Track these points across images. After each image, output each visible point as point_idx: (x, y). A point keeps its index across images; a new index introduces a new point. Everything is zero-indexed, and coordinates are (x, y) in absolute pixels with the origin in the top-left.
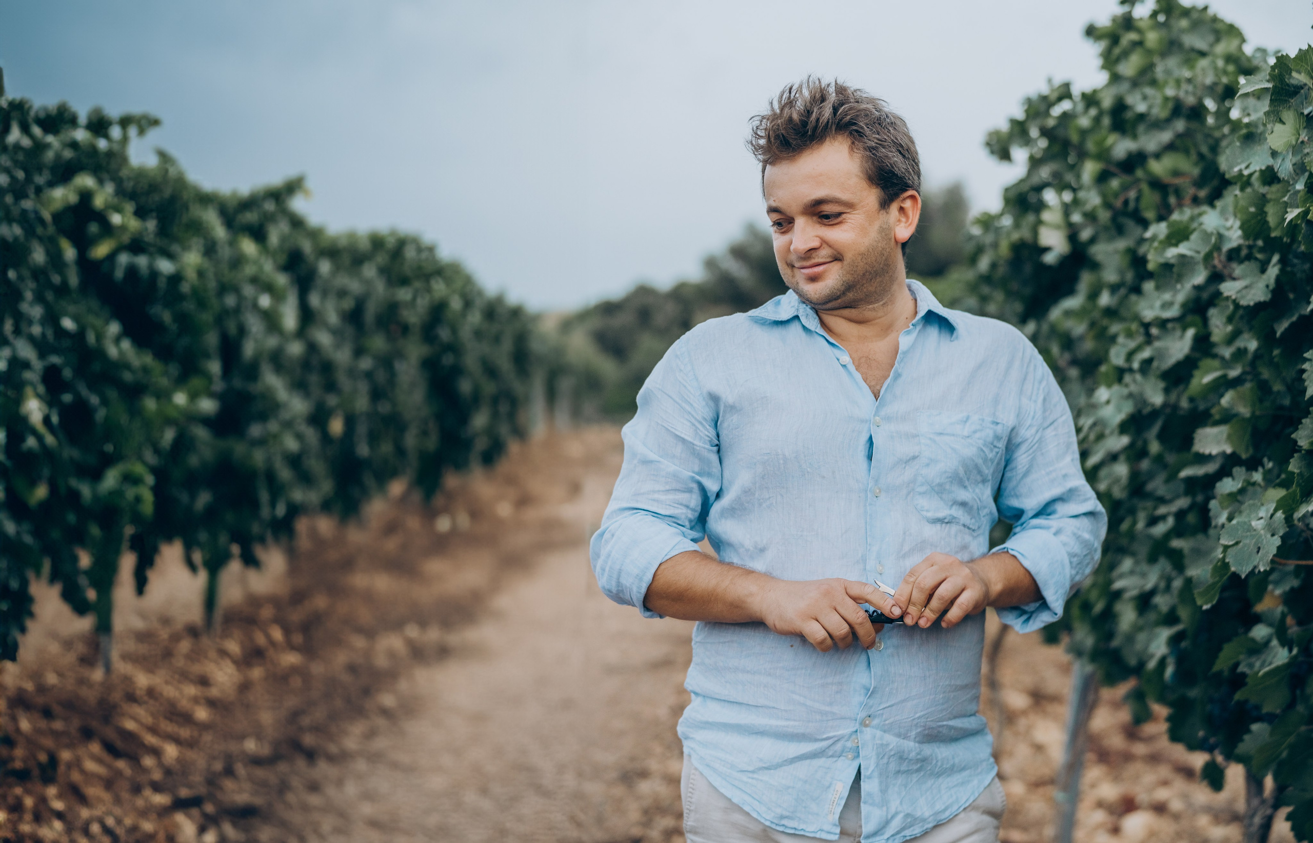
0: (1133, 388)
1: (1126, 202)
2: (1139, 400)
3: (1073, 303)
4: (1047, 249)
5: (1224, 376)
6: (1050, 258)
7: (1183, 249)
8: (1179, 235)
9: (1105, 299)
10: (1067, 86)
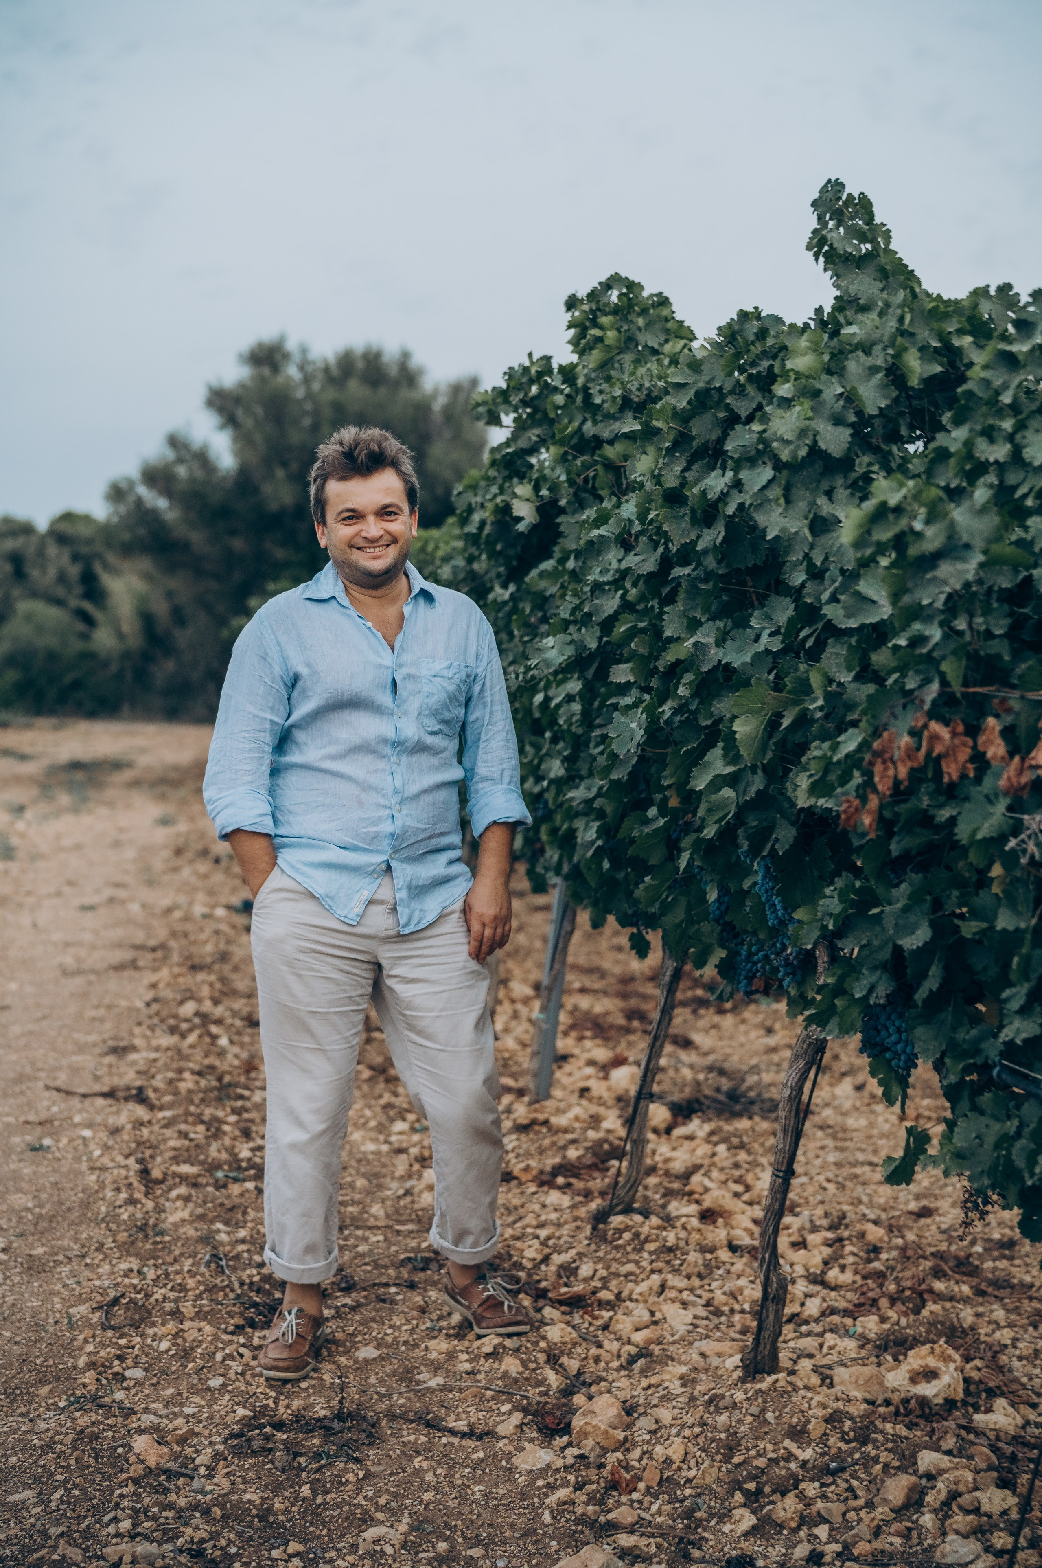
0: (575, 636)
1: (586, 480)
2: (580, 646)
3: (548, 565)
4: (520, 519)
5: (635, 626)
6: (521, 527)
7: (602, 531)
8: (602, 519)
9: (571, 564)
10: (548, 359)
